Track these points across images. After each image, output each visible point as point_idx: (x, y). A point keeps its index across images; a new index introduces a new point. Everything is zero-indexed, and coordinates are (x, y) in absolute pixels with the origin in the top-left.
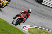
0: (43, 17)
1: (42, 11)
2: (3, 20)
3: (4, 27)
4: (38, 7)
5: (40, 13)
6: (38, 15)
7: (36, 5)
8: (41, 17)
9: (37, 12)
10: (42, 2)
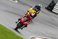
0: (54, 27)
1: (53, 20)
2: (9, 30)
3: (10, 37)
4: (48, 15)
5: (50, 22)
6: (48, 24)
7: (46, 14)
8: (52, 26)
9: (47, 21)
10: (53, 10)
